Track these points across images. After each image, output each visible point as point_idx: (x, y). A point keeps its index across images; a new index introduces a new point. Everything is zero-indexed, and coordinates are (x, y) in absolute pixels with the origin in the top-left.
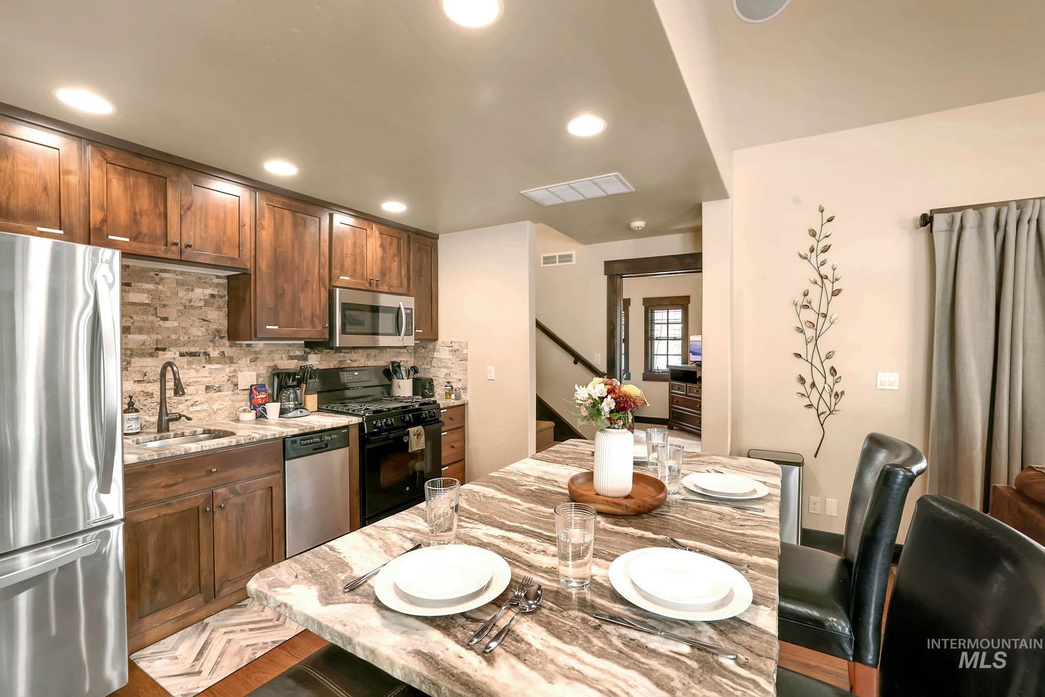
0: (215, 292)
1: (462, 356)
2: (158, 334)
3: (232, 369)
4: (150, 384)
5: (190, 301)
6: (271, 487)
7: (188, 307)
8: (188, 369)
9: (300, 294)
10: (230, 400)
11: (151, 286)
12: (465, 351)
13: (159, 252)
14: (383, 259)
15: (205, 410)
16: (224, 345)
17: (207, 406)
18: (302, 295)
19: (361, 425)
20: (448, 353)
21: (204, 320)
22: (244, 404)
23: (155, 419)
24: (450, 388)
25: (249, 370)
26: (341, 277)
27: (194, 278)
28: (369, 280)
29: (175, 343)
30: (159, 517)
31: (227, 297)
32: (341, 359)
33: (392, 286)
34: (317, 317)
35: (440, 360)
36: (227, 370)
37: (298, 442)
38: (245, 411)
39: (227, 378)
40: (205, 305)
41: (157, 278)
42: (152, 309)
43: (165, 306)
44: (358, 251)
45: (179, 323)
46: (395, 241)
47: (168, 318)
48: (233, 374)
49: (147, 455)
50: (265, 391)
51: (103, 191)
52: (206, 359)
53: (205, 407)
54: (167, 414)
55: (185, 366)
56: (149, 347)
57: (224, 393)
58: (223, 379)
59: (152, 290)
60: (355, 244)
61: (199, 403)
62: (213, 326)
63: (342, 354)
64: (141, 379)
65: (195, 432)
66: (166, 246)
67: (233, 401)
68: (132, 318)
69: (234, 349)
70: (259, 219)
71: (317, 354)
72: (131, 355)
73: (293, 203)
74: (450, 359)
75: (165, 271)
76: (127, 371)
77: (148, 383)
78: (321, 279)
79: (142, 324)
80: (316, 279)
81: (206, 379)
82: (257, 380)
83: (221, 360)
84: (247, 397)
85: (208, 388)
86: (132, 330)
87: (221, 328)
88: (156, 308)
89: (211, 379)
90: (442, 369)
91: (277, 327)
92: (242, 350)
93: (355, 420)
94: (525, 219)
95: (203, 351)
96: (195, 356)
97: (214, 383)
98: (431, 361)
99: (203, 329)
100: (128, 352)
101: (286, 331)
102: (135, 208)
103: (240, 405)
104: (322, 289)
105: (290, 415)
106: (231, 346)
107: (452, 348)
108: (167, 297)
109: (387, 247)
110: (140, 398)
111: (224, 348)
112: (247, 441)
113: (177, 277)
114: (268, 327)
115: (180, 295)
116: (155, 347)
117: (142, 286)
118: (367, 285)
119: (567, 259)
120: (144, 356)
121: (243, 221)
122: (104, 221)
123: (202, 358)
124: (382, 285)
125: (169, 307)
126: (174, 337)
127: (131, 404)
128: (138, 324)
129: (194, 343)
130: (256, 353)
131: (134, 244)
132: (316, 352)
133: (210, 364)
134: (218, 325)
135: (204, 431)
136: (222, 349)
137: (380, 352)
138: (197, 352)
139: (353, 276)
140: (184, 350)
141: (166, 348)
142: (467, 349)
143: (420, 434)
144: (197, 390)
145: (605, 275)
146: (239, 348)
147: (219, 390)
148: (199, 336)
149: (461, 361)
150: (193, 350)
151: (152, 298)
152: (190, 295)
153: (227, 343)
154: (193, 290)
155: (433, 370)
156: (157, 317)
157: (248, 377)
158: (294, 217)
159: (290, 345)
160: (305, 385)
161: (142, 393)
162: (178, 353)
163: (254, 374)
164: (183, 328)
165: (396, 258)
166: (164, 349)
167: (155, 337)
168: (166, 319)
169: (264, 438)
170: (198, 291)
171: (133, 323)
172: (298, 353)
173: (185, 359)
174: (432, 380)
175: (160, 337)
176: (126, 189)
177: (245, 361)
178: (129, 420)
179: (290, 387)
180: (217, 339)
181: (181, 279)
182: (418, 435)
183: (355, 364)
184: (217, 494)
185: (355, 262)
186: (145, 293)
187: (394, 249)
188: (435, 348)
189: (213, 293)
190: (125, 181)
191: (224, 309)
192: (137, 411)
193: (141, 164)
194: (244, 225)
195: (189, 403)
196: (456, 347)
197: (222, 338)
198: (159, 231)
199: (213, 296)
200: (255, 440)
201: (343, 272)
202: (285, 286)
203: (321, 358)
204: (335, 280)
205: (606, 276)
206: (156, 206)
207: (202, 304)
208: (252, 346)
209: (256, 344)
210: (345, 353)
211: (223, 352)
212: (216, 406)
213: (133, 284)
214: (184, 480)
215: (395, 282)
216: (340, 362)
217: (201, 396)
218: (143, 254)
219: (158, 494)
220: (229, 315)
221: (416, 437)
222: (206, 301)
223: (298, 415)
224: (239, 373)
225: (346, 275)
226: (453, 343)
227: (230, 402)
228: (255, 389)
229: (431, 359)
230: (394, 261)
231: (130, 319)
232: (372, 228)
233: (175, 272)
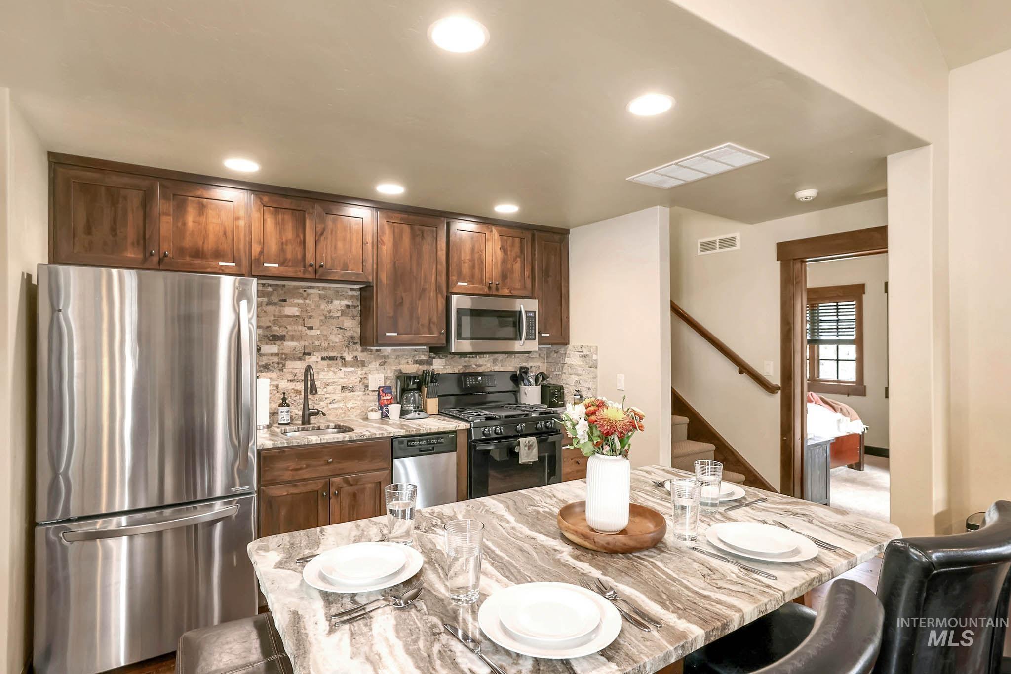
0: (350, 303)
1: (591, 362)
2: (305, 341)
3: (364, 371)
4: (299, 383)
5: (330, 312)
6: (380, 482)
7: (328, 317)
8: (328, 371)
9: (417, 302)
10: (362, 399)
11: (300, 301)
12: (595, 357)
13: (299, 273)
14: (504, 262)
15: (341, 408)
16: (357, 350)
17: (342, 404)
18: (420, 303)
19: (469, 431)
20: (578, 359)
21: (341, 328)
22: (373, 403)
23: (300, 413)
24: (579, 397)
25: (378, 373)
26: (459, 283)
27: (333, 291)
28: (488, 285)
29: (318, 349)
30: (288, 495)
31: (360, 307)
32: (466, 364)
33: (514, 289)
34: (434, 323)
35: (571, 366)
36: (360, 373)
37: (405, 443)
38: (372, 410)
39: (359, 379)
40: (342, 315)
41: (305, 294)
42: (301, 320)
43: (310, 317)
44: (477, 256)
45: (321, 331)
46: (517, 241)
47: (313, 327)
48: (365, 376)
49: (279, 442)
50: (391, 393)
51: (261, 230)
52: (342, 362)
53: (341, 405)
54: (309, 409)
55: (326, 369)
56: (298, 352)
57: (356, 393)
58: (356, 381)
59: (301, 304)
60: (473, 249)
61: (336, 400)
62: (348, 334)
63: (467, 359)
64: (293, 379)
65: (329, 426)
66: (305, 268)
67: (364, 401)
68: (287, 328)
69: (365, 353)
70: (380, 236)
71: (441, 358)
72: (286, 358)
73: (411, 217)
74: (580, 366)
75: (311, 287)
76: (283, 372)
77: (297, 382)
78: (438, 288)
79: (294, 333)
80: (433, 287)
81: (342, 380)
82: (385, 383)
83: (354, 363)
84: (376, 397)
85: (343, 388)
86: (287, 338)
87: (355, 334)
88: (304, 319)
89: (346, 380)
90: (573, 377)
91: (396, 334)
92: (371, 354)
93: (463, 425)
94: (656, 205)
95: (339, 355)
96: (334, 360)
97: (349, 384)
98: (562, 367)
99: (340, 336)
100: (284, 356)
101: (405, 338)
102: (282, 239)
103: (370, 405)
104: (439, 296)
105: (408, 416)
106: (362, 351)
107: (582, 354)
108: (312, 309)
109: (509, 248)
110: (292, 394)
111: (357, 352)
112: (358, 438)
113: (320, 292)
114: (387, 334)
115: (322, 307)
116: (303, 352)
117: (294, 301)
118: (486, 289)
119: (729, 243)
120: (295, 360)
121: (366, 239)
122: (261, 252)
123: (339, 362)
124: (502, 288)
125: (314, 318)
126: (317, 343)
127: (284, 399)
128: (290, 333)
129: (333, 348)
130: (384, 357)
131: (282, 268)
132: (441, 356)
133: (346, 367)
134: (352, 332)
135: (335, 426)
136: (355, 354)
137: (508, 357)
138: (335, 357)
139: (471, 281)
140: (325, 354)
141: (311, 353)
142: (596, 354)
143: (531, 445)
144: (335, 390)
145: (777, 260)
146: (370, 353)
147: (352, 390)
148: (336, 342)
149: (591, 367)
150: (332, 354)
151: (301, 311)
152: (329, 307)
153: (360, 349)
154: (332, 302)
155: (564, 377)
156: (305, 326)
157: (377, 378)
158: (412, 229)
159: (415, 350)
160: (426, 389)
161: (293, 390)
162: (320, 357)
163: (382, 376)
164: (324, 335)
165: (519, 259)
166: (309, 354)
167: (303, 343)
168: (311, 328)
169: (374, 436)
170: (336, 303)
171: (287, 332)
172: (423, 357)
173: (325, 362)
174: (562, 388)
175: (307, 344)
176: (277, 223)
177: (375, 365)
178: (283, 412)
179: (411, 390)
180: (351, 344)
181: (323, 294)
182: (530, 447)
183: (480, 370)
184: (333, 482)
185: (473, 267)
186: (295, 307)
187: (517, 249)
188: (566, 354)
189: (348, 304)
190: (276, 219)
191: (357, 318)
192: (288, 405)
193: (286, 203)
194: (367, 243)
195: (328, 401)
196: (586, 352)
197: (355, 344)
198: (299, 256)
199: (348, 307)
200: (365, 437)
201: (461, 278)
202: (404, 295)
203: (446, 363)
204: (453, 286)
205: (779, 262)
206: (298, 236)
207: (339, 314)
208: (382, 351)
209: (385, 349)
210: (470, 357)
211: (356, 357)
212: (349, 405)
213: (287, 301)
214: (308, 466)
215: (518, 285)
216: (465, 366)
217: (338, 395)
218: (289, 276)
219: (288, 475)
220: (361, 323)
221: (527, 448)
222: (342, 311)
223: (415, 418)
224: (369, 375)
225: (463, 280)
226: (583, 347)
227: (362, 402)
228: (382, 391)
229: (562, 365)
230: (516, 263)
231: (285, 329)
232: (492, 231)
233: (318, 287)
